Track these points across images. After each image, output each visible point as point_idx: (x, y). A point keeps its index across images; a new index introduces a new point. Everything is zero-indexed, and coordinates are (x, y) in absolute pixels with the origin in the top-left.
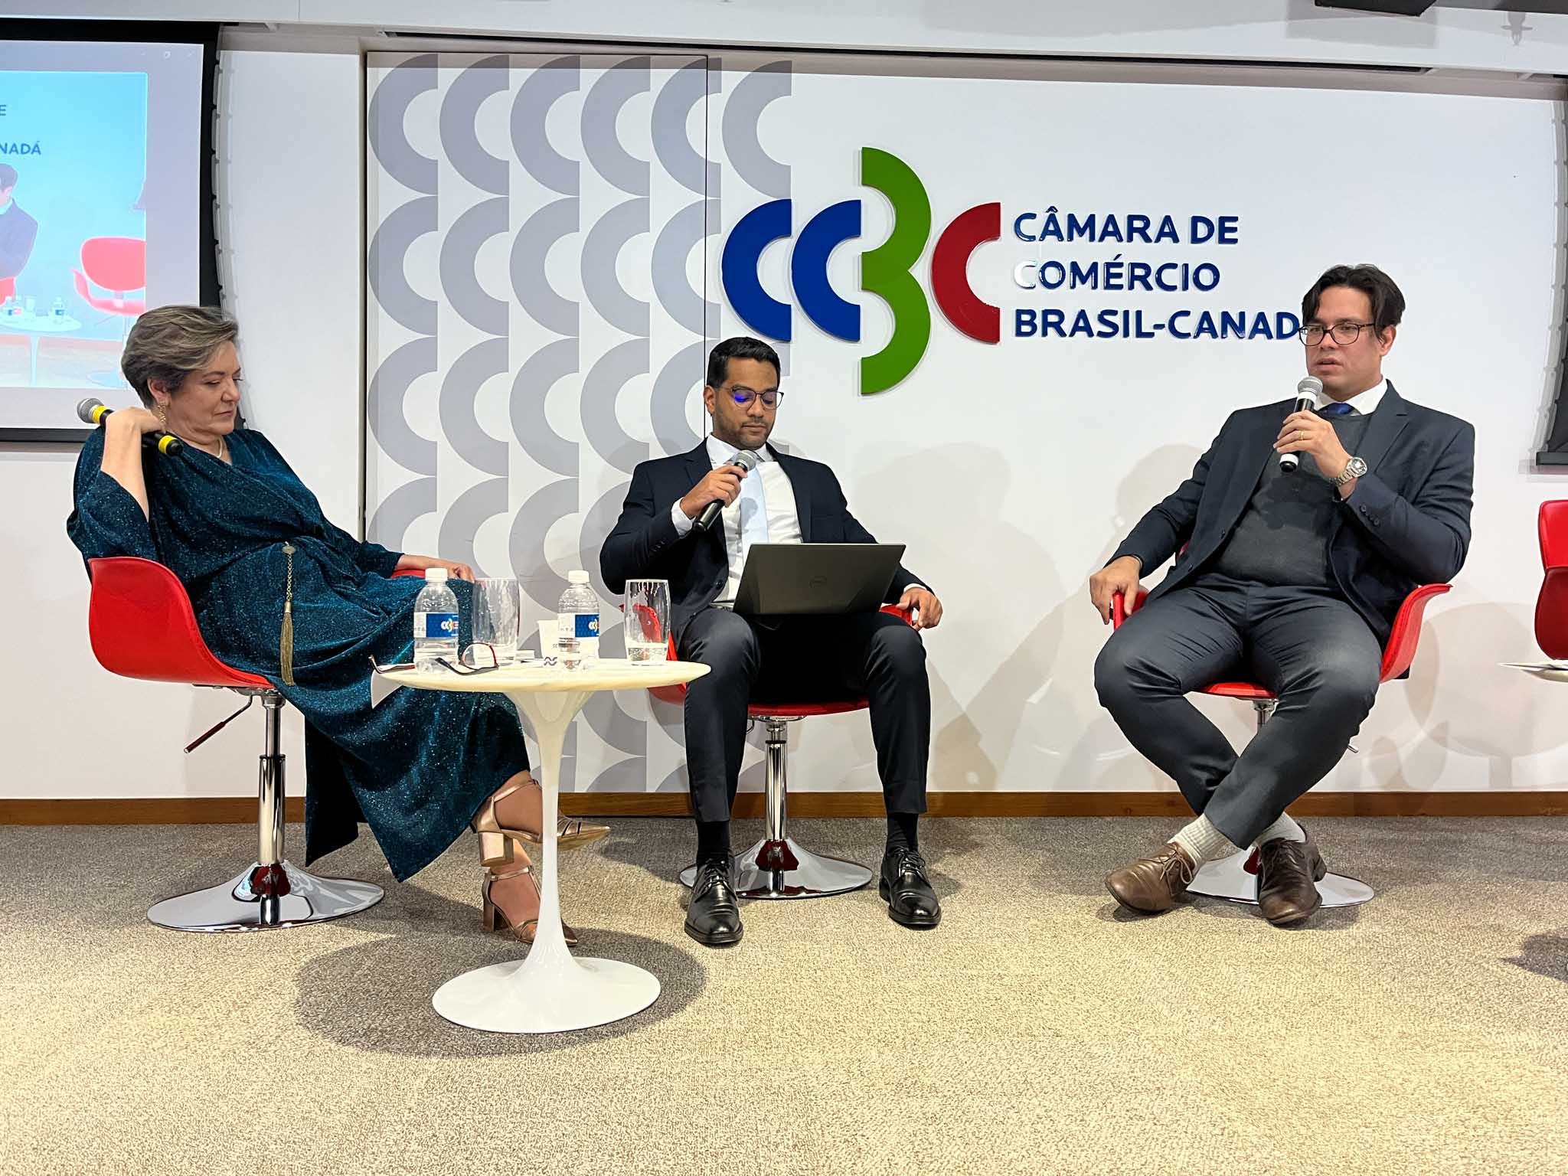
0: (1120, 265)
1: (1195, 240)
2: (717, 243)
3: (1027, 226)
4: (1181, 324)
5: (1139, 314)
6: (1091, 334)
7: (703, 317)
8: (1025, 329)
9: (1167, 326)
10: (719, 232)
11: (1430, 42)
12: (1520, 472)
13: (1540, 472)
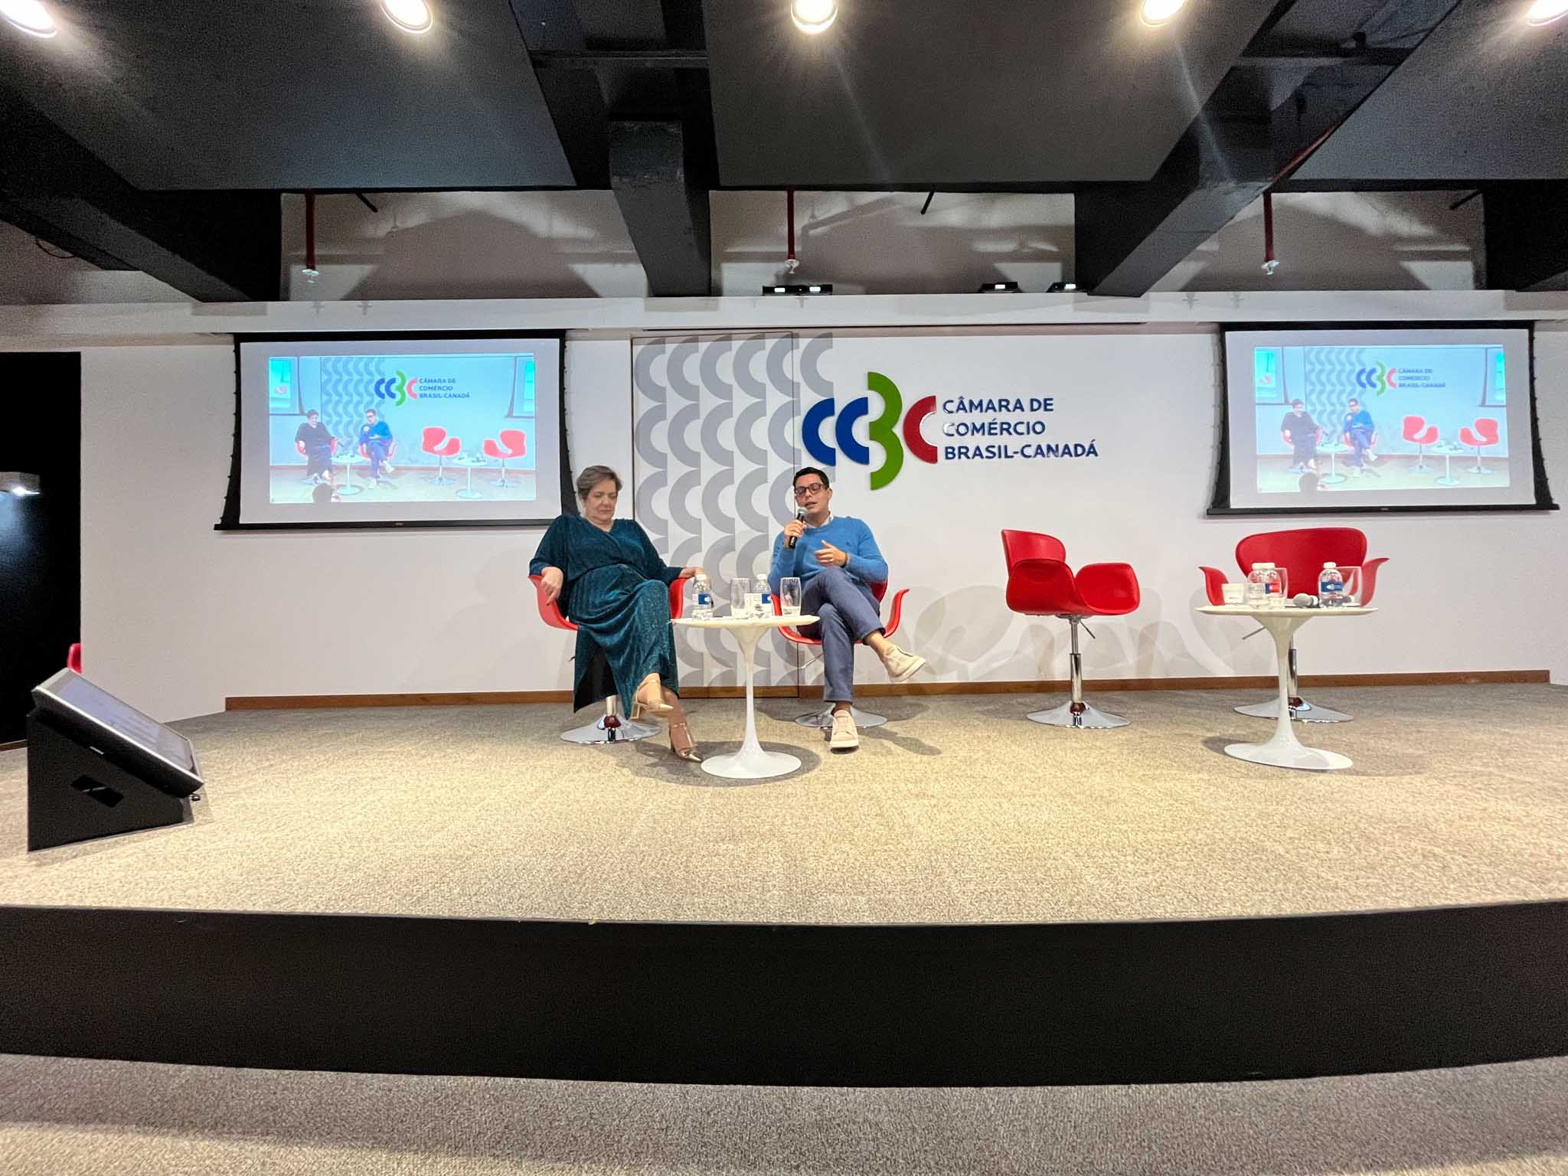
0: (996, 423)
1: (1032, 410)
2: (799, 420)
3: (949, 406)
4: (1027, 451)
5: (1006, 447)
6: (982, 457)
7: (793, 456)
8: (950, 456)
9: (1019, 451)
10: (799, 414)
11: (1146, 310)
12: (1199, 517)
13: (1210, 518)
